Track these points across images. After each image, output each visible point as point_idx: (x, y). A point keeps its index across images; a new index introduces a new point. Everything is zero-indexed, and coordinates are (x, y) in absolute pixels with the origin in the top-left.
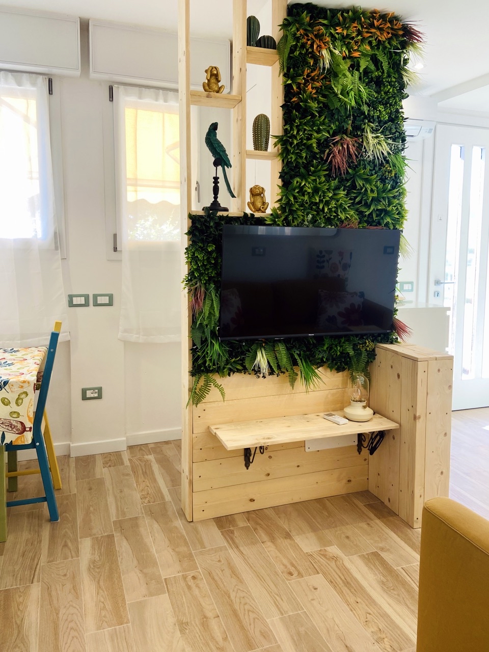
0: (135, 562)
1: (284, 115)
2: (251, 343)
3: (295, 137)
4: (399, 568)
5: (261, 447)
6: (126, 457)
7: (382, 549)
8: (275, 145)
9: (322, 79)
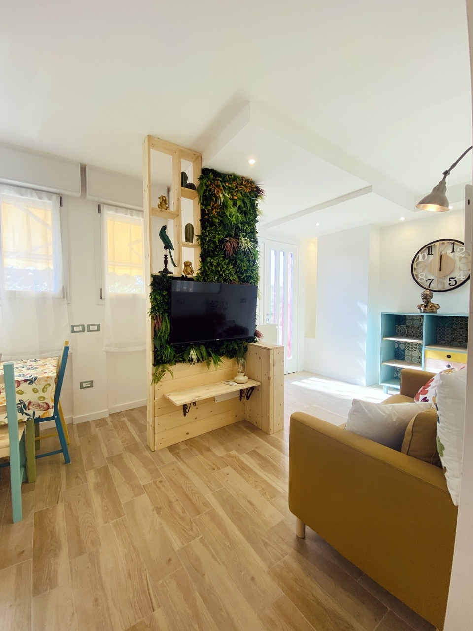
0: (124, 479)
1: (201, 224)
2: (187, 345)
3: (207, 236)
4: (266, 455)
5: (194, 402)
6: (109, 421)
7: (257, 448)
8: (197, 240)
9: (220, 208)
